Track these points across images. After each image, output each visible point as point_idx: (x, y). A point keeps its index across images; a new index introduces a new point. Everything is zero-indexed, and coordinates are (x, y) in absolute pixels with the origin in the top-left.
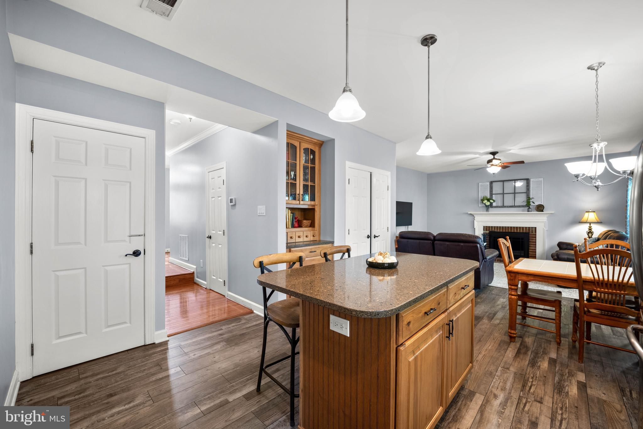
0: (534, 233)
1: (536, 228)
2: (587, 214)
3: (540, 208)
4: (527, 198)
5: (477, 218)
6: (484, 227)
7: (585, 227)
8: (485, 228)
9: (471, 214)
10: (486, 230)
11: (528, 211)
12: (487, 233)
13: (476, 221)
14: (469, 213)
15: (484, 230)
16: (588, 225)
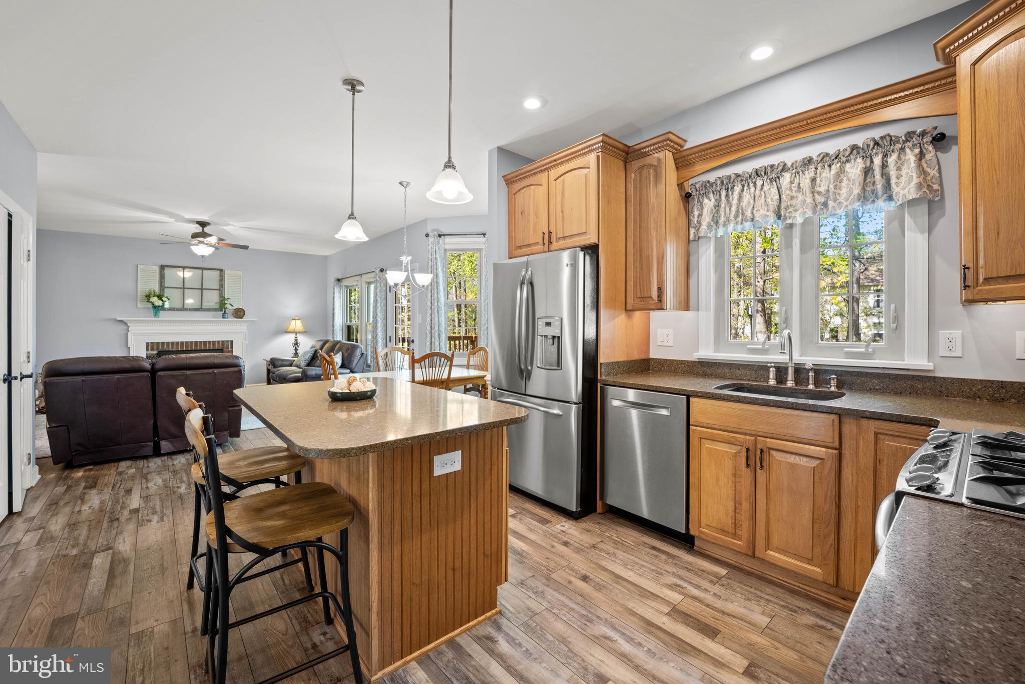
0: (230, 349)
1: (232, 341)
2: (293, 322)
3: (239, 313)
4: (220, 297)
5: (133, 328)
6: (147, 343)
7: (290, 338)
8: (150, 346)
9: (121, 321)
10: (152, 349)
11: (223, 318)
12: (153, 354)
13: (131, 334)
14: (118, 319)
15: (147, 350)
16: (294, 335)
